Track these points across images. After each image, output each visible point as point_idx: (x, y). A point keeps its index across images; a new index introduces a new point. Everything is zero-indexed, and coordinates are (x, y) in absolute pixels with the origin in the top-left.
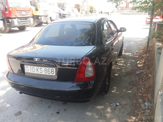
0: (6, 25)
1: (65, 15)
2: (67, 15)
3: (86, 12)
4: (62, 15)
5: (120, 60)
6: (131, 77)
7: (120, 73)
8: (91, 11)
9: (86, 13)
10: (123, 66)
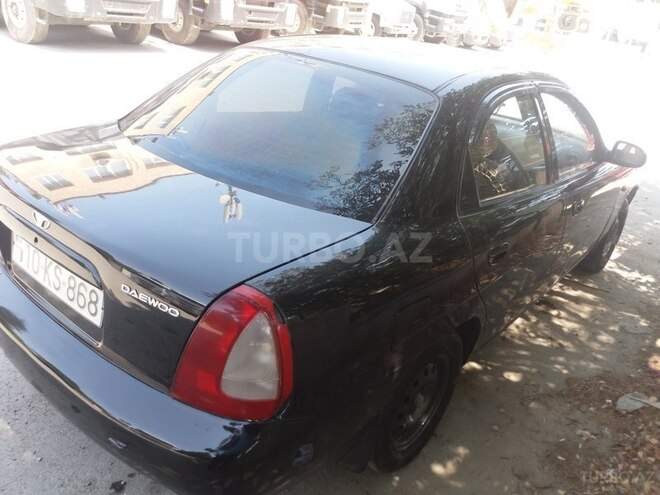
0: (191, 13)
1: (441, 19)
2: (447, 21)
3: (544, 21)
4: (427, 15)
5: (577, 300)
6: (577, 415)
7: (534, 370)
8: (566, 23)
9: (541, 25)
10: (572, 336)
